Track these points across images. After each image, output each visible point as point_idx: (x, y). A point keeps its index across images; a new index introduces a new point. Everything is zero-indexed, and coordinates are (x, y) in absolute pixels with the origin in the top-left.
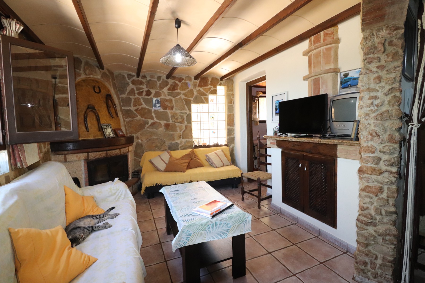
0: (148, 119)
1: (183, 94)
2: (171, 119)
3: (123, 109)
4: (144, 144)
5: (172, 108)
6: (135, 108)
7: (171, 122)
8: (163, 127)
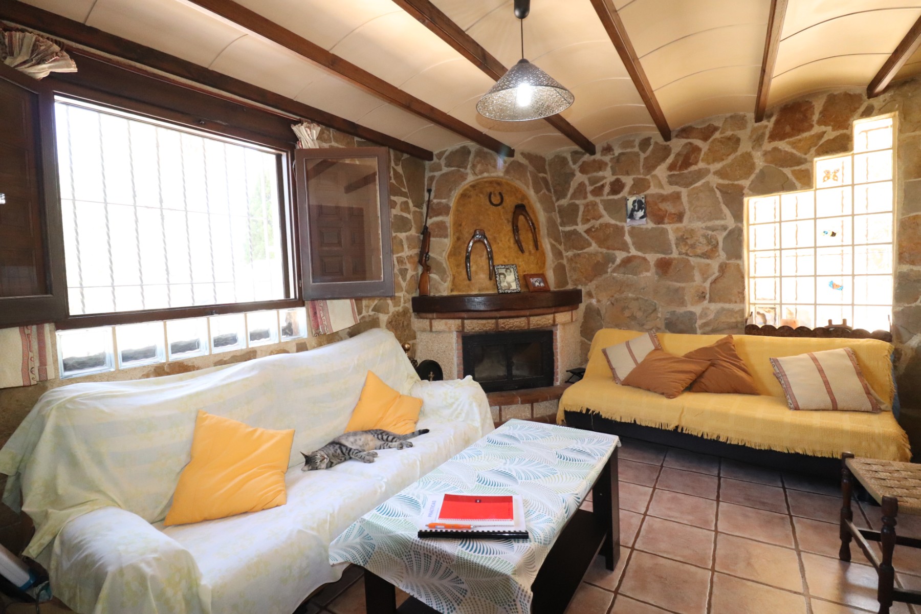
0: (614, 250)
1: (716, 173)
2: (677, 247)
3: (562, 231)
4: (604, 311)
5: (679, 217)
6: (587, 226)
7: (675, 255)
8: (653, 269)
